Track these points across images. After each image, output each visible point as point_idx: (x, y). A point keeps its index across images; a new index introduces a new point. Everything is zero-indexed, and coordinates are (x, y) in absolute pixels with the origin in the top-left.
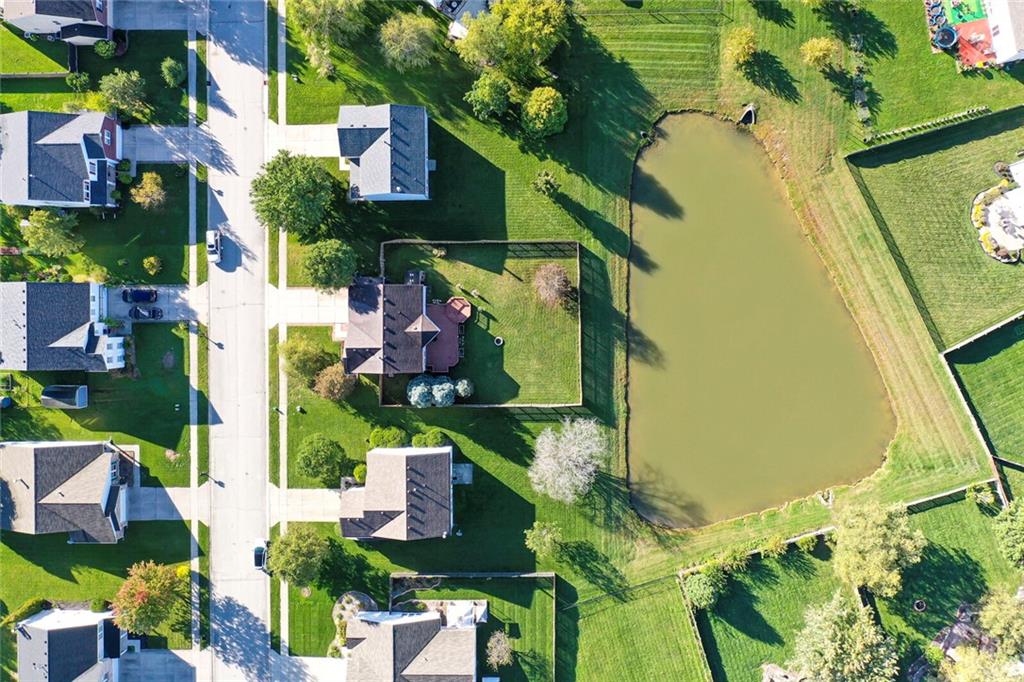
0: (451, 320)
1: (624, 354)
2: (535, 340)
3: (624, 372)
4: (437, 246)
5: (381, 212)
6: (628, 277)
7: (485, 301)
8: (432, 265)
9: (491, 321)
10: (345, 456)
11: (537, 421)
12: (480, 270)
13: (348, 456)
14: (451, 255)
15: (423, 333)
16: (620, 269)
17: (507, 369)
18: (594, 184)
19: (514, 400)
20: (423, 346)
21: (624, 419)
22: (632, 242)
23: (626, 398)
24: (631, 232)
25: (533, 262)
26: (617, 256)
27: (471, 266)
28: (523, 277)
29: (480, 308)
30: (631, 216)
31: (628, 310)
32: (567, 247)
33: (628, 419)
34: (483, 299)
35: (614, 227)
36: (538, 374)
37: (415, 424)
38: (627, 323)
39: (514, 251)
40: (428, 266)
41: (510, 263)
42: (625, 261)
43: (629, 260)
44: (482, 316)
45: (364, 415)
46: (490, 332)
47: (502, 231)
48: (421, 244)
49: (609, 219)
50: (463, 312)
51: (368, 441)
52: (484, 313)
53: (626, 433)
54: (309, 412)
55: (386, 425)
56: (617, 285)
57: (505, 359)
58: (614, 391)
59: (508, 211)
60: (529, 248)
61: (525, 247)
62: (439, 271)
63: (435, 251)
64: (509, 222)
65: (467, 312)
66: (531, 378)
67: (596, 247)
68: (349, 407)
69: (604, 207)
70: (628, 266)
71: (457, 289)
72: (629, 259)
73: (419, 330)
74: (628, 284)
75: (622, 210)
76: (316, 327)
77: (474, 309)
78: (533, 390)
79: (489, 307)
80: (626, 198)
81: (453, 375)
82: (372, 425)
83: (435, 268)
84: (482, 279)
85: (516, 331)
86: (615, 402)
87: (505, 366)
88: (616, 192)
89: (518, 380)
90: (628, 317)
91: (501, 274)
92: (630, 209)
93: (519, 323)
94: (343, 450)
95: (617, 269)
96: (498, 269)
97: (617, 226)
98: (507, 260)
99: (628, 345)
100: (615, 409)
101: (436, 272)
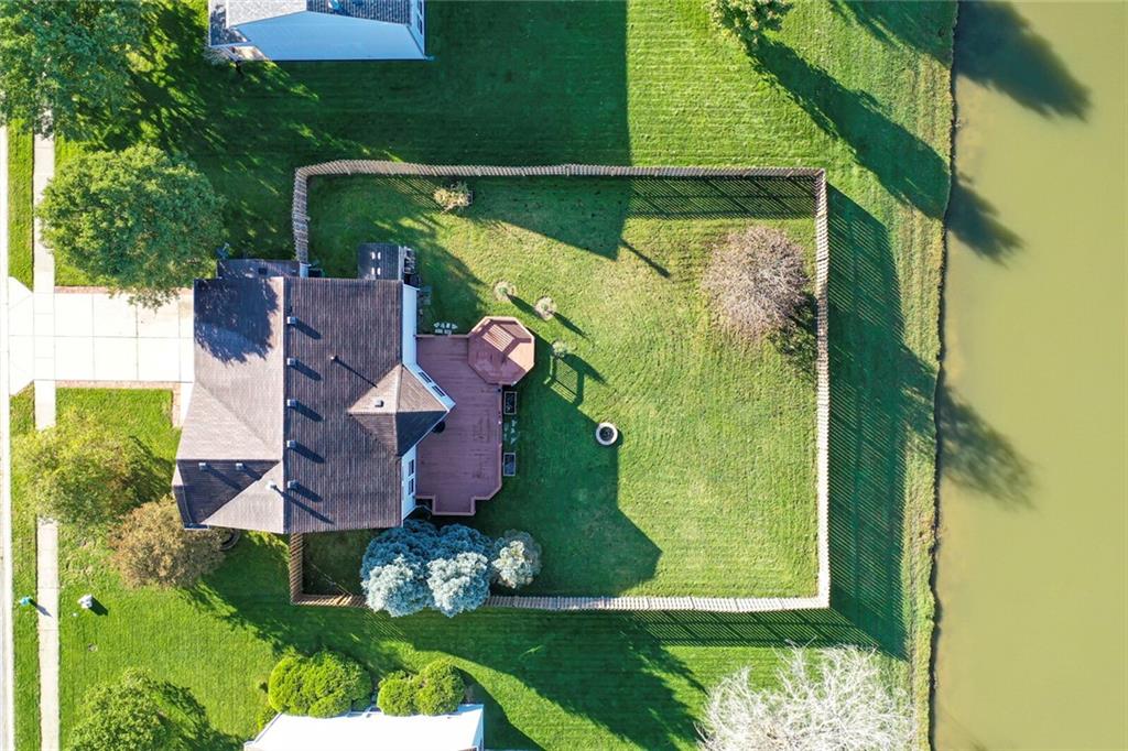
0: (481, 376)
1: (929, 468)
2: (703, 430)
3: (929, 515)
4: (450, 182)
5: (299, 89)
6: (943, 269)
7: (574, 329)
8: (433, 235)
9: (588, 382)
10: (206, 725)
11: (704, 642)
12: (560, 248)
13: (214, 726)
14: (483, 204)
15: (402, 418)
16: (925, 244)
17: (628, 507)
18: (863, 21)
19: (642, 588)
20: (401, 454)
21: (927, 635)
22: (954, 178)
23: (932, 581)
24: (953, 150)
25: (699, 226)
26: (918, 213)
27: (537, 237)
28: (672, 266)
29: (558, 347)
30: (955, 109)
31: (941, 357)
32: (788, 188)
33: (936, 634)
34: (566, 323)
35: (912, 137)
36: (706, 521)
37: (387, 645)
38: (938, 390)
39: (648, 198)
40: (422, 233)
41: (637, 229)
42: (938, 225)
43: (946, 227)
44: (563, 368)
45: (257, 621)
46: (585, 409)
47: (617, 142)
48: (405, 177)
49: (899, 116)
50: (514, 356)
51: (264, 687)
52: (571, 360)
53: (931, 670)
54: (114, 610)
55: (311, 649)
56: (916, 290)
57: (623, 480)
58: (904, 563)
59: (633, 90)
60: (690, 189)
61: (679, 187)
62: (450, 250)
63: (441, 195)
64: (633, 121)
65: (524, 357)
66: (690, 531)
67: (865, 189)
68: (216, 600)
69: (888, 81)
70: (944, 239)
71: (497, 295)
72: (948, 224)
73: (391, 408)
74: (942, 288)
75: (932, 92)
76: (131, 393)
77: (542, 349)
78: (695, 563)
79: (583, 343)
80: (943, 60)
81: (486, 525)
82: (277, 648)
83: (442, 242)
84: (564, 270)
85: (652, 407)
86: (905, 591)
87: (621, 497)
88: (917, 42)
89: (657, 536)
90: (942, 373)
91: (613, 255)
92: (953, 91)
93: (661, 387)
94: (201, 711)
95: (917, 248)
96: (608, 246)
97: (920, 135)
98: (631, 222)
99: (940, 446)
100: (906, 609)
101: (444, 251)
